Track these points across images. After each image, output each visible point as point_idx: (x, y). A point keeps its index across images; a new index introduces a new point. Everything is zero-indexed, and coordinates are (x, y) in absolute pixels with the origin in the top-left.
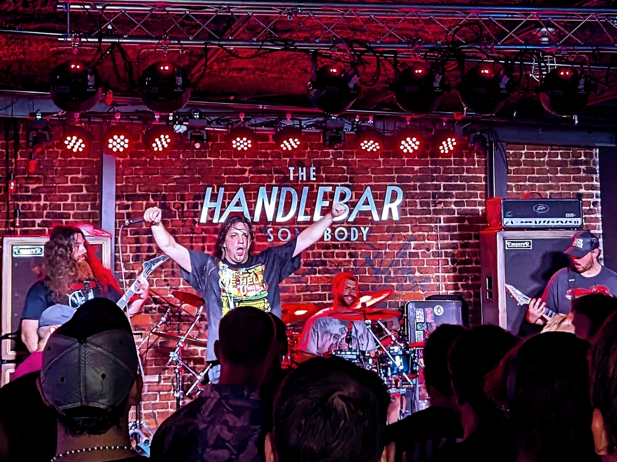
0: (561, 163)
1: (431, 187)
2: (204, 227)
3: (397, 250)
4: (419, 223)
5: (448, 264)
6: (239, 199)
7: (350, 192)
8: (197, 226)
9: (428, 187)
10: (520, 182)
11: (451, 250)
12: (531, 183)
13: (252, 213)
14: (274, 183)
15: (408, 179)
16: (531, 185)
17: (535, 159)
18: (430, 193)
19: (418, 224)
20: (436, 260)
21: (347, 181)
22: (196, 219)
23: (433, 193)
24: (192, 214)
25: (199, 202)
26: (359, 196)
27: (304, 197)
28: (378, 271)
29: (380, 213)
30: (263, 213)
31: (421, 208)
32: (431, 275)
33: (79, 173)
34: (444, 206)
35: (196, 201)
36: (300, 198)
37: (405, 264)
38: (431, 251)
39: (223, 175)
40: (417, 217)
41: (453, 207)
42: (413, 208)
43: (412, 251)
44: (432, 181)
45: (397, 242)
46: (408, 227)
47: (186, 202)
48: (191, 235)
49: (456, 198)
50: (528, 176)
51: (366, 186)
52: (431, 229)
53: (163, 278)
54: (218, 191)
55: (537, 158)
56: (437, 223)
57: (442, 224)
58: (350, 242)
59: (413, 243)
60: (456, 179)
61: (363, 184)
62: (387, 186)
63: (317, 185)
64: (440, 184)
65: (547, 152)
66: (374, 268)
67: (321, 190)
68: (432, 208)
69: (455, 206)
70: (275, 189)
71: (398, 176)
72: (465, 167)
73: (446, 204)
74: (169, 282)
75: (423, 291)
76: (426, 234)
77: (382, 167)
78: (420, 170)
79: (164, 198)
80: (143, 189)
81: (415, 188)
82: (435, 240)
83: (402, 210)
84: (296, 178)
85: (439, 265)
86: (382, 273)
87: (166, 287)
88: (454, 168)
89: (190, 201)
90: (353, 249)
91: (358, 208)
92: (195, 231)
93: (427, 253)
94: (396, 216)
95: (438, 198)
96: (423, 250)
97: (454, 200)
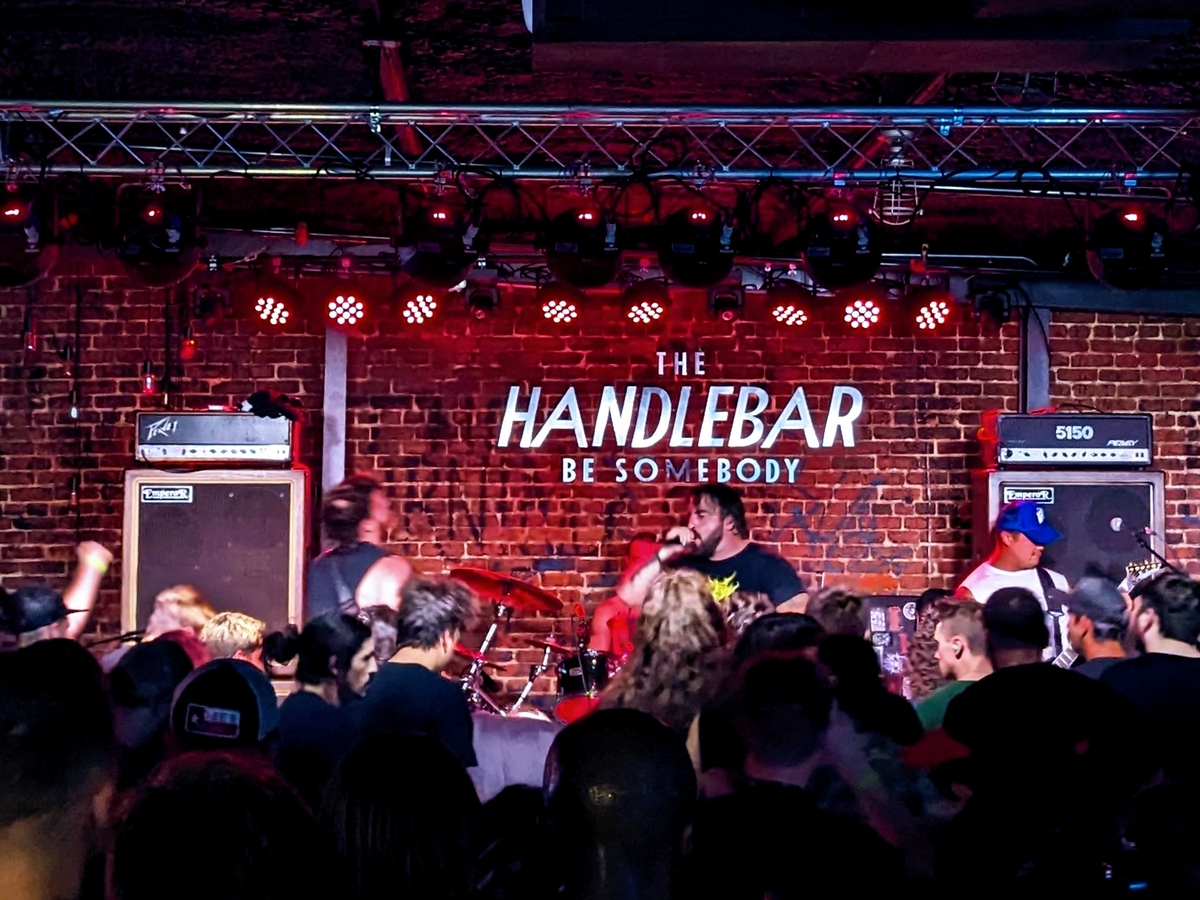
0: (1162, 347)
1: (917, 389)
2: (506, 455)
3: (850, 499)
4: (893, 452)
5: (945, 527)
6: (567, 407)
7: (767, 396)
8: (493, 452)
9: (911, 388)
10: (1085, 379)
11: (950, 502)
12: (1104, 383)
13: (589, 432)
14: (630, 379)
15: (875, 374)
16: (1106, 386)
17: (1114, 338)
18: (914, 399)
19: (890, 454)
20: (922, 519)
21: (761, 377)
22: (493, 441)
23: (920, 400)
24: (485, 433)
25: (497, 411)
26: (782, 405)
27: (683, 404)
28: (814, 537)
29: (820, 433)
30: (610, 431)
31: (898, 426)
32: (912, 546)
33: (292, 360)
34: (941, 422)
35: (493, 410)
36: (675, 406)
37: (863, 524)
38: (914, 502)
39: (541, 364)
40: (890, 441)
41: (957, 424)
42: (883, 425)
43: (879, 502)
44: (918, 378)
45: (850, 486)
46: (873, 460)
47: (475, 411)
48: (483, 468)
49: (963, 409)
50: (1099, 369)
51: (797, 386)
52: (915, 463)
53: (434, 542)
54: (531, 392)
55: (1118, 337)
56: (925, 452)
57: (936, 454)
58: (765, 485)
59: (880, 488)
60: (964, 374)
61: (792, 382)
62: (834, 385)
63: (707, 383)
64: (934, 384)
65: (1137, 325)
66: (809, 533)
67: (714, 393)
68: (917, 426)
69: (961, 422)
70: (631, 391)
71: (855, 369)
72: (981, 353)
73: (943, 418)
74: (445, 549)
75: (897, 574)
76: (905, 471)
77: (827, 352)
78: (897, 359)
79: (437, 403)
80: (401, 387)
81: (886, 389)
82: (922, 484)
83: (861, 428)
84: (669, 371)
85: (927, 527)
86: (823, 540)
87: (438, 558)
88: (960, 354)
89: (484, 410)
90: (771, 496)
91: (780, 425)
92: (491, 461)
93: (907, 505)
94: (849, 441)
95: (930, 408)
96: (900, 501)
97: (960, 411)
